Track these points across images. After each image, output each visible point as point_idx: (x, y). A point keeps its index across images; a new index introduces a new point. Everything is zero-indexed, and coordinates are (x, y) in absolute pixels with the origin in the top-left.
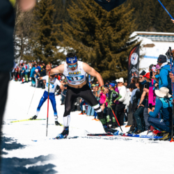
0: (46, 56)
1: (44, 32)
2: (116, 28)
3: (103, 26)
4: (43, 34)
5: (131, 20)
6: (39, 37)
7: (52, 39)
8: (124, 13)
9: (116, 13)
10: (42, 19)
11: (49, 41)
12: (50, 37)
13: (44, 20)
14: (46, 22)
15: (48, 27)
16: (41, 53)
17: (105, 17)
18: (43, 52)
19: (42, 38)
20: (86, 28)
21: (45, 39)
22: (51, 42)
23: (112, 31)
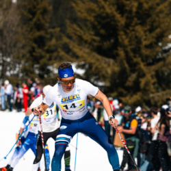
1: (35, 41)
2: (148, 27)
3: (127, 26)
4: (35, 45)
5: (168, 15)
6: (28, 49)
7: (48, 51)
8: (158, 5)
9: (146, 6)
10: (32, 23)
11: (43, 53)
12: (46, 48)
13: (35, 24)
14: (39, 27)
15: (42, 33)
16: (33, 72)
17: (131, 12)
18: (37, 72)
20: (102, 31)
21: (39, 51)
22: (48, 55)
23: (142, 33)
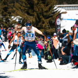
0: (6, 23)
1: (4, 9)
2: (46, 4)
3: (38, 3)
4: (3, 10)
6: (1, 12)
7: (9, 13)
11: (7, 14)
12: (8, 12)
13: (4, 2)
14: (5, 3)
15: (6, 6)
16: (3, 21)
18: (4, 21)
19: (3, 12)
20: (29, 6)
21: (5, 13)
22: (8, 15)
23: (43, 6)
